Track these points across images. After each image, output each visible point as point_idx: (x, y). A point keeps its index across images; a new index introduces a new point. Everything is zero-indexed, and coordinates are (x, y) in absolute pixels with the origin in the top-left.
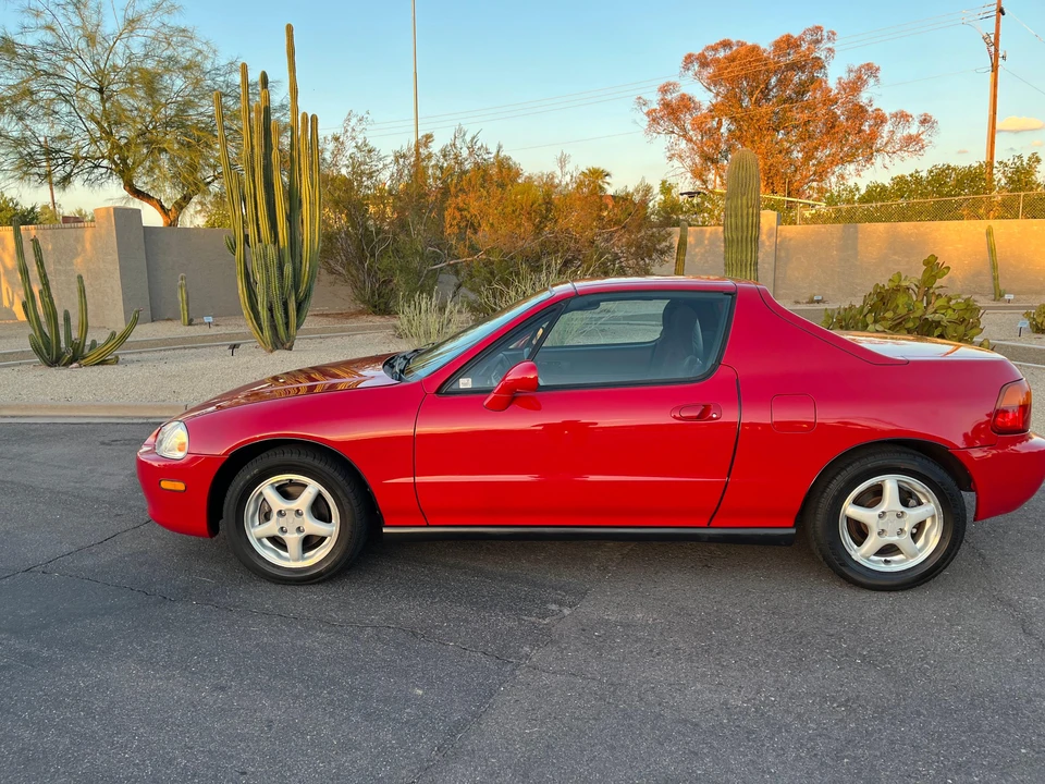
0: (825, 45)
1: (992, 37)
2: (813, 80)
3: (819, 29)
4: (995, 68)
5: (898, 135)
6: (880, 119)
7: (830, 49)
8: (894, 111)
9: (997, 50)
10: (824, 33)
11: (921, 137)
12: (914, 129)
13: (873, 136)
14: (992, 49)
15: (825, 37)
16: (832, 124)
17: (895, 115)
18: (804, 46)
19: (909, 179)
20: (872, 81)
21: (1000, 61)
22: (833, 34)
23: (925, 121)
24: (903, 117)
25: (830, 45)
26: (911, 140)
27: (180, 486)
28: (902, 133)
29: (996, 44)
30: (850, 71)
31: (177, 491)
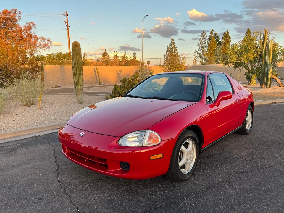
0: (18, 14)
1: (66, 21)
2: (15, 25)
3: (16, 10)
4: (68, 29)
5: (42, 43)
6: (36, 38)
7: (19, 16)
8: (40, 37)
9: (68, 25)
10: (18, 11)
11: (48, 44)
12: (46, 42)
13: (35, 43)
14: (66, 24)
15: (18, 13)
16: (22, 38)
17: (41, 38)
18: (12, 14)
19: (51, 55)
20: (33, 27)
21: (69, 28)
22: (20, 12)
23: (49, 40)
24: (43, 39)
25: (20, 15)
26: (45, 45)
27: (160, 156)
30: (27, 23)
31: (159, 158)
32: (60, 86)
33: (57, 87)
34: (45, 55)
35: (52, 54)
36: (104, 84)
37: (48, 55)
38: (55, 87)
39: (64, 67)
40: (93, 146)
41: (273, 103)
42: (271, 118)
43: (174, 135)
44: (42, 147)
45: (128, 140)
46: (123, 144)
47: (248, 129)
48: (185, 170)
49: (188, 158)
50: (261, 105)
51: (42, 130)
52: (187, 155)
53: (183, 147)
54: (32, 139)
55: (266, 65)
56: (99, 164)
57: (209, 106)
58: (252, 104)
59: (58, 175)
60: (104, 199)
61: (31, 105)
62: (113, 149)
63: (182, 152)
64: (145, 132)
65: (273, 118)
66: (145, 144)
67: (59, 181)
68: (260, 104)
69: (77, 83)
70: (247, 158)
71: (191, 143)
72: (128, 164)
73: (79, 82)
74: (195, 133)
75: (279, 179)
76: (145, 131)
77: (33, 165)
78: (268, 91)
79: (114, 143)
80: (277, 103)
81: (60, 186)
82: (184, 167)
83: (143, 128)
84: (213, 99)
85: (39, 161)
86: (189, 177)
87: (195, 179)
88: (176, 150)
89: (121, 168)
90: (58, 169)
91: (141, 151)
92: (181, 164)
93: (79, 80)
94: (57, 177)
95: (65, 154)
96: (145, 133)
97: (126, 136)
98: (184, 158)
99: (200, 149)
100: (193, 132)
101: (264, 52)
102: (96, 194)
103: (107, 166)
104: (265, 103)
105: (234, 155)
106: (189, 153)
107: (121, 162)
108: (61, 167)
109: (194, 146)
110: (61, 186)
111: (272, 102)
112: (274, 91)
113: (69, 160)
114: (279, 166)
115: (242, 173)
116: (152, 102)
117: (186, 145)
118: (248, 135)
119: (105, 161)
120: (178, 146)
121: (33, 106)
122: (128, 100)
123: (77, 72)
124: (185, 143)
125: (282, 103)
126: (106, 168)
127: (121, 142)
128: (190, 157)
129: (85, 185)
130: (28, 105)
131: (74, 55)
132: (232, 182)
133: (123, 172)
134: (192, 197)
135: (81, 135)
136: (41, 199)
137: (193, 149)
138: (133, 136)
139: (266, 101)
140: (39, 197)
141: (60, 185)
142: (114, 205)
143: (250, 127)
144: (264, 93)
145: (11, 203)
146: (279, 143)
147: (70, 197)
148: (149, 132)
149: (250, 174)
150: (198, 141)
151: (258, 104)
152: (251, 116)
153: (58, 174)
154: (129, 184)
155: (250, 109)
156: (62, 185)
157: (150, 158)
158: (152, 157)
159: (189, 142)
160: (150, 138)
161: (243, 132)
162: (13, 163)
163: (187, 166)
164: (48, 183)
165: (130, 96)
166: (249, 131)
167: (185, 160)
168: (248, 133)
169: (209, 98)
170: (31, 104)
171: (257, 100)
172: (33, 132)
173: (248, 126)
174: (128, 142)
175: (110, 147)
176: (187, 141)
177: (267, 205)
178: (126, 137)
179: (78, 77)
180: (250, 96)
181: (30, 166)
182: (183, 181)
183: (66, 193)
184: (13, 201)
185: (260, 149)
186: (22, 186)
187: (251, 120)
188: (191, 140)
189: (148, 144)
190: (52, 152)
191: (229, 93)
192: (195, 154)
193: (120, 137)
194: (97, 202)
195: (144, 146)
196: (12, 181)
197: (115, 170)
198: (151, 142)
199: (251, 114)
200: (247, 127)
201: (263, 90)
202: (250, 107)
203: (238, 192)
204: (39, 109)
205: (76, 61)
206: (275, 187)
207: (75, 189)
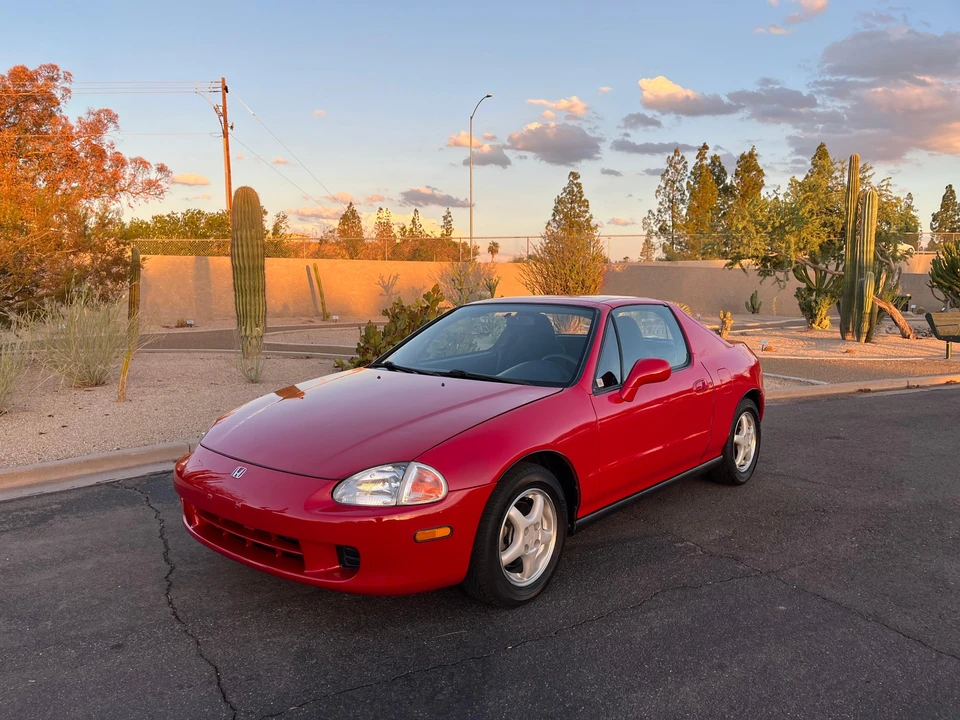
0: (60, 83)
1: (221, 108)
2: (52, 115)
3: (54, 67)
4: (226, 135)
5: (139, 179)
6: (119, 161)
7: (66, 89)
8: (133, 157)
9: (225, 121)
10: (61, 72)
11: (160, 183)
12: (153, 175)
13: (116, 178)
14: (222, 118)
15: (62, 77)
16: (71, 160)
17: (134, 161)
18: (41, 82)
19: (168, 219)
20: (111, 126)
21: (229, 130)
22: (70, 75)
23: (162, 169)
24: (142, 163)
25: (67, 85)
26: (151, 185)
27: (443, 532)
28: (142, 177)
29: (224, 114)
30: (90, 113)
31: (440, 538)
32: (192, 322)
33: (182, 325)
34: (148, 219)
35: (169, 216)
36: (337, 318)
37: (158, 219)
38: (177, 327)
39: (207, 260)
40: (273, 507)
41: (861, 391)
42: (835, 437)
43: (485, 478)
44: (124, 513)
45: (361, 488)
46: (345, 500)
47: (744, 469)
48: (523, 576)
49: (531, 543)
50: (822, 396)
51: (127, 465)
52: (525, 535)
53: (513, 512)
54: (96, 490)
55: (857, 268)
56: (284, 553)
57: (610, 398)
58: (756, 396)
59: (168, 590)
60: (292, 647)
61: (96, 385)
62: (317, 511)
63: (510, 524)
64: (406, 467)
65: (838, 438)
66: (405, 500)
67: (170, 603)
68: (819, 393)
69: (245, 316)
70: (714, 550)
71: (539, 501)
72: (356, 554)
73: (253, 314)
74: (552, 475)
75: (780, 605)
76: (406, 464)
77: (98, 561)
78: (860, 352)
79: (325, 496)
80: (876, 391)
81: (174, 617)
82: (517, 565)
83: (400, 457)
84: (619, 381)
85: (117, 552)
86: (533, 595)
87: (550, 602)
88: (493, 518)
89: (339, 564)
90: (171, 572)
91: (397, 518)
92: (506, 557)
93: (253, 309)
94: (167, 595)
95: (190, 528)
96: (405, 471)
97: (356, 477)
98: (517, 541)
99: (571, 520)
100: (548, 472)
101: (850, 226)
102: (269, 638)
103: (300, 558)
104: (835, 392)
105: (682, 541)
106: (531, 529)
107: (339, 549)
108: (178, 568)
109: (550, 511)
110: (177, 617)
111: (857, 389)
112: (881, 351)
113: (208, 550)
114: (795, 572)
115: (684, 587)
116: (443, 385)
117: (526, 507)
118: (740, 489)
119: (294, 543)
120: (498, 506)
121: (103, 388)
122: (379, 378)
123: (247, 284)
124: (521, 500)
125: (891, 393)
126: (298, 563)
127: (343, 494)
128: (537, 541)
129: (242, 614)
130: (84, 385)
131: (237, 230)
132: (649, 610)
133: (345, 574)
134: (528, 643)
135: (237, 474)
136: (119, 646)
137: (545, 514)
138: (374, 478)
139: (837, 385)
140: (113, 642)
141: (174, 614)
142: (316, 663)
143: (749, 463)
144: (847, 358)
145: (38, 655)
146: (824, 511)
147: (198, 643)
148: (414, 469)
149: (705, 590)
150: (561, 496)
151: (814, 394)
153: (169, 585)
154: (365, 614)
156: (180, 614)
157: (415, 537)
158: (422, 535)
159: (535, 499)
160: (419, 482)
161: (723, 475)
162: (41, 557)
163: (527, 565)
164: (139, 608)
165: (391, 367)
166: (747, 475)
167: (520, 548)
168: (742, 481)
170: (94, 382)
171: (813, 381)
172: (100, 470)
173: (742, 461)
174: (358, 493)
175: (309, 506)
176: (528, 493)
177: (721, 667)
178: (357, 480)
179: (248, 298)
181: (89, 565)
182: (514, 605)
183: (190, 632)
184: (42, 652)
185: (761, 527)
186: (68, 616)
187: (753, 444)
188: (540, 492)
189: (412, 501)
190: (157, 527)
191: (661, 363)
192: (553, 534)
193: (336, 480)
194: (270, 655)
195: (400, 503)
196: (37, 603)
197: (324, 571)
198: (420, 494)
199: (753, 423)
200: (739, 461)
201: (844, 347)
202: (749, 403)
203: (656, 634)
204: (122, 398)
205: (245, 247)
206: (762, 624)
207: (215, 624)
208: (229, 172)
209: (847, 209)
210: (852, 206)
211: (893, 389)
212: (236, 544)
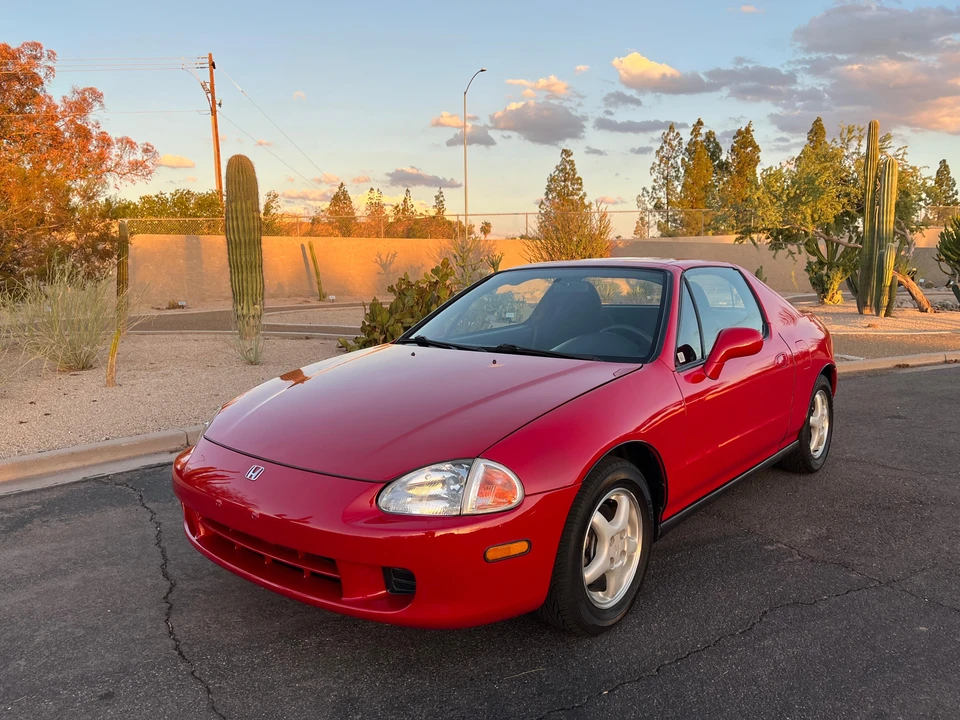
0: (44, 62)
1: (208, 85)
2: (35, 95)
3: (37, 46)
4: (214, 112)
5: (126, 159)
6: (105, 141)
7: (50, 67)
8: (119, 137)
9: (213, 98)
10: (44, 51)
11: (146, 163)
12: (139, 156)
13: (102, 158)
14: (209, 95)
15: (46, 55)
16: (56, 140)
17: (121, 141)
18: (24, 60)
19: (156, 199)
20: (97, 105)
21: (218, 108)
22: (53, 53)
23: (147, 150)
24: (129, 143)
25: (50, 64)
26: (136, 166)
27: (520, 547)
28: (129, 157)
29: (212, 91)
30: (75, 92)
31: (515, 556)
32: (184, 304)
33: (173, 307)
34: (136, 200)
35: (157, 196)
36: (334, 298)
37: (146, 200)
38: (169, 309)
39: (198, 239)
40: (291, 515)
41: (899, 366)
42: (895, 417)
43: (567, 477)
44: (115, 515)
45: (411, 492)
46: (393, 508)
47: (817, 455)
48: (606, 595)
49: (616, 555)
50: (861, 372)
51: (118, 457)
52: (611, 545)
53: (597, 518)
54: (82, 487)
55: (875, 237)
56: (313, 574)
57: (687, 378)
58: (830, 372)
59: (168, 615)
60: (328, 695)
61: (83, 368)
62: (361, 523)
63: (594, 533)
64: (470, 465)
65: (899, 417)
66: (469, 509)
67: (171, 633)
68: (856, 369)
69: (242, 294)
70: (814, 553)
71: (625, 503)
72: (410, 577)
73: (250, 291)
74: (638, 471)
75: (918, 624)
76: (470, 461)
77: (83, 577)
78: (883, 327)
79: (363, 503)
80: (913, 367)
81: (177, 653)
82: (601, 584)
83: (462, 453)
84: (699, 355)
85: (106, 564)
86: (618, 618)
87: (640, 624)
88: (576, 528)
89: (387, 589)
90: (170, 591)
91: (455, 531)
92: (590, 574)
93: (250, 287)
94: (167, 621)
95: (194, 539)
96: (469, 470)
97: (405, 479)
98: (603, 552)
99: (657, 522)
100: (633, 467)
101: (869, 196)
102: (298, 681)
103: (337, 581)
104: (872, 368)
105: (771, 543)
106: (617, 538)
107: (386, 570)
108: (181, 585)
109: (634, 512)
110: (180, 653)
111: (895, 364)
112: (904, 325)
113: (210, 563)
114: (919, 580)
115: (796, 603)
116: (494, 362)
117: (610, 510)
118: (817, 475)
119: (330, 563)
120: (581, 512)
121: (90, 372)
122: (413, 354)
123: (243, 259)
124: (604, 503)
125: (929, 368)
126: (334, 587)
127: (389, 500)
128: (623, 552)
129: (260, 648)
130: (70, 369)
131: (231, 202)
132: (764, 636)
133: (392, 601)
134: (628, 687)
135: (252, 475)
136: (109, 696)
137: (630, 522)
138: (430, 479)
139: (874, 360)
140: (101, 690)
141: (177, 648)
143: (821, 448)
144: (871, 332)
145: (5, 709)
146: (921, 503)
147: (209, 692)
148: (481, 466)
149: (822, 607)
150: (648, 497)
151: (851, 370)
152: (826, 412)
153: (170, 608)
154: (413, 645)
155: (824, 388)
156: (185, 649)
157: (485, 555)
158: (494, 553)
159: (620, 500)
160: (487, 484)
161: (798, 463)
162: (17, 571)
163: (611, 583)
164: (133, 640)
165: (422, 342)
166: (819, 462)
167: (605, 561)
168: (816, 468)
169: (687, 350)
170: (81, 365)
171: (847, 357)
172: (87, 463)
173: (817, 445)
174: (409, 499)
175: (349, 517)
176: (612, 495)
178: (405, 483)
179: (245, 274)
180: (823, 345)
181: (71, 583)
182: (597, 631)
183: (197, 674)
184: (12, 704)
185: (857, 524)
186: (46, 653)
187: (826, 425)
188: (625, 493)
189: (478, 508)
190: (152, 531)
191: (751, 333)
192: (638, 541)
193: (382, 482)
194: (301, 707)
195: (465, 512)
196: (9, 634)
197: (368, 596)
198: (489, 500)
199: (826, 402)
200: (813, 446)
201: (865, 322)
202: (823, 380)
203: (784, 670)
204: (111, 382)
205: (240, 219)
206: (908, 652)
207: (229, 662)
208: (218, 150)
209: (866, 178)
210: (871, 174)
211: (931, 364)
212: (251, 561)
